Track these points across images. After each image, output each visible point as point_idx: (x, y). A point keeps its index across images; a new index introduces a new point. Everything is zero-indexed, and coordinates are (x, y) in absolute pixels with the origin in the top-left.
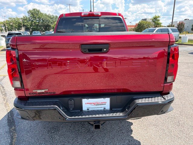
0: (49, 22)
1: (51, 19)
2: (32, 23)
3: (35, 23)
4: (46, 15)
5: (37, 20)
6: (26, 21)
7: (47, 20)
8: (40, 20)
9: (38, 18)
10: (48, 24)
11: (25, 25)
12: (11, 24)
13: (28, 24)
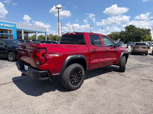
0: (140, 35)
1: (143, 32)
2: (126, 35)
3: (129, 35)
4: (139, 29)
5: (131, 33)
6: (122, 34)
7: (139, 33)
8: (133, 33)
9: (132, 32)
10: (139, 36)
11: (121, 37)
12: (112, 36)
13: (124, 36)
